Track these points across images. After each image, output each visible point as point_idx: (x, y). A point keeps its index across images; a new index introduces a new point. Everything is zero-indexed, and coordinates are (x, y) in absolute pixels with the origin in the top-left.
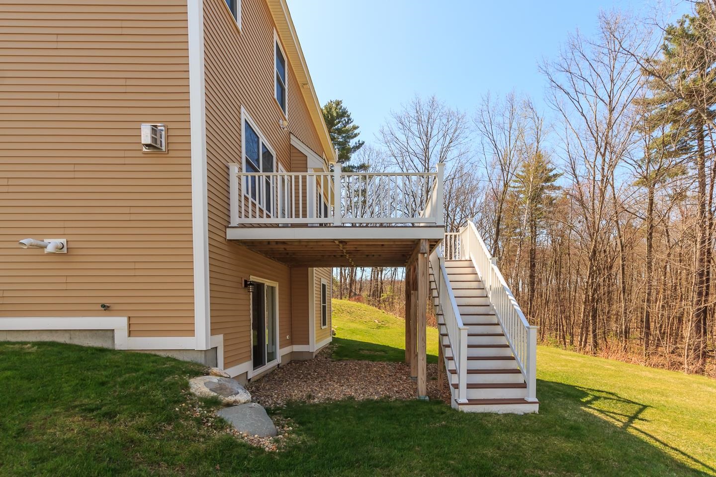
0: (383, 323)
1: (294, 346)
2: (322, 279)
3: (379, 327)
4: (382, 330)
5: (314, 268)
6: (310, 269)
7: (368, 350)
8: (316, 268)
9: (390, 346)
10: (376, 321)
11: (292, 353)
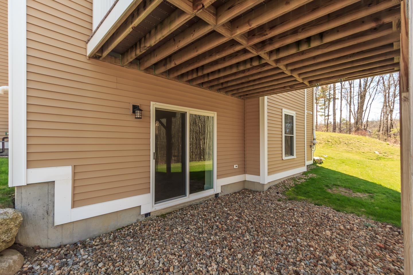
0: (385, 155)
1: (246, 175)
2: (283, 109)
3: (378, 158)
4: (382, 162)
5: (266, 97)
6: (260, 98)
7: (345, 187)
8: (269, 97)
9: (383, 185)
10: (377, 152)
11: (245, 182)
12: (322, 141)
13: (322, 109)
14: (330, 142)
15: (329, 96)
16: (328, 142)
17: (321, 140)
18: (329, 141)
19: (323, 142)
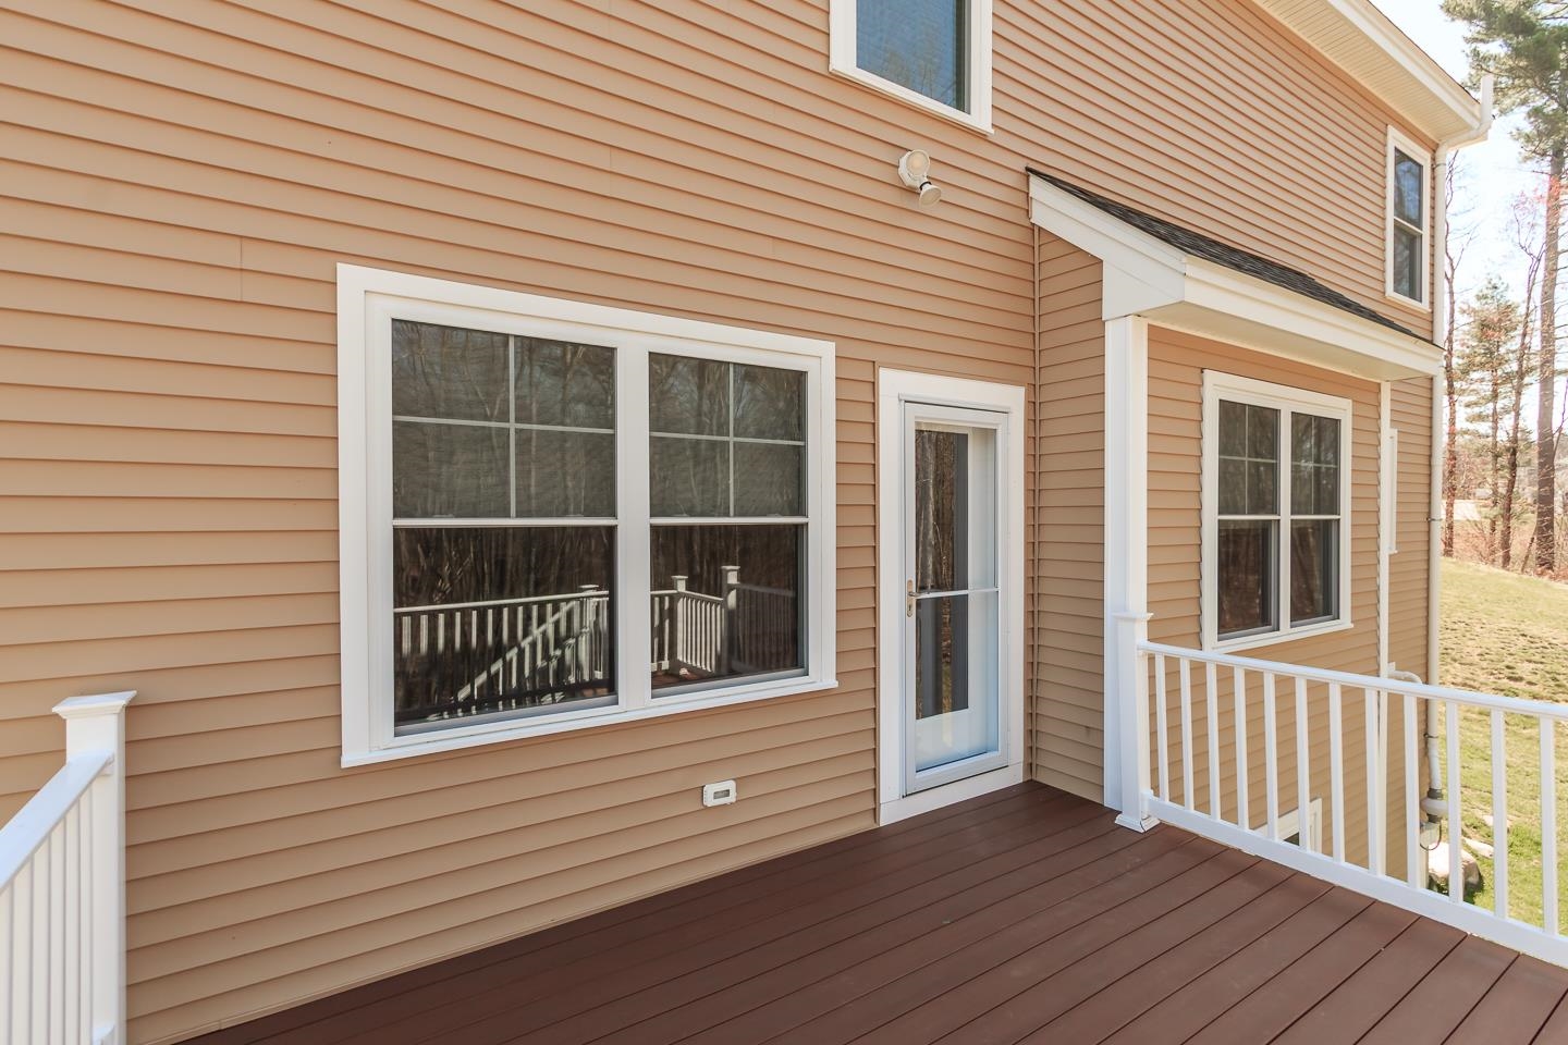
12: (1479, 672)
13: (1480, 417)
14: (1520, 679)
15: (1520, 360)
16: (1509, 678)
17: (1471, 664)
18: (1519, 673)
19: (1482, 677)
